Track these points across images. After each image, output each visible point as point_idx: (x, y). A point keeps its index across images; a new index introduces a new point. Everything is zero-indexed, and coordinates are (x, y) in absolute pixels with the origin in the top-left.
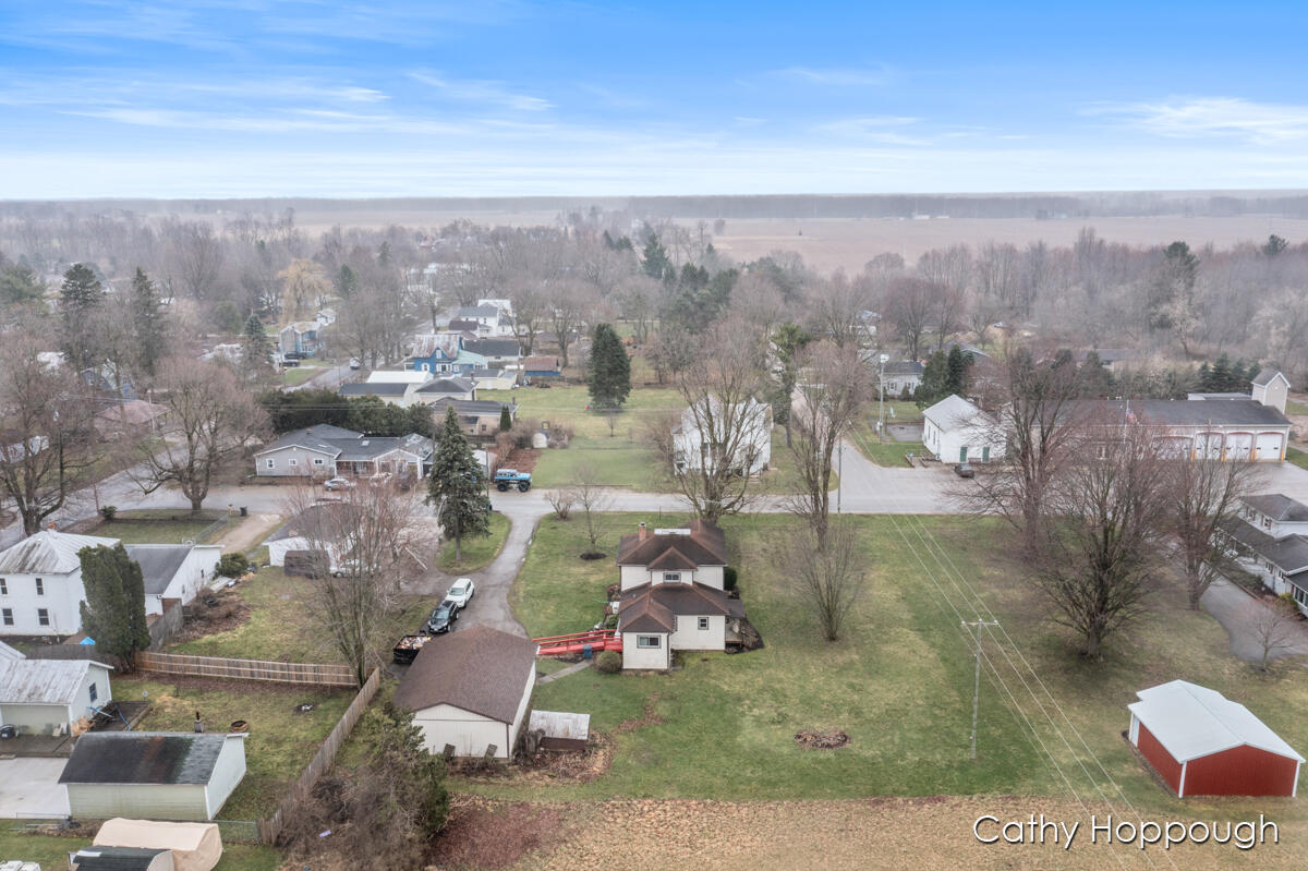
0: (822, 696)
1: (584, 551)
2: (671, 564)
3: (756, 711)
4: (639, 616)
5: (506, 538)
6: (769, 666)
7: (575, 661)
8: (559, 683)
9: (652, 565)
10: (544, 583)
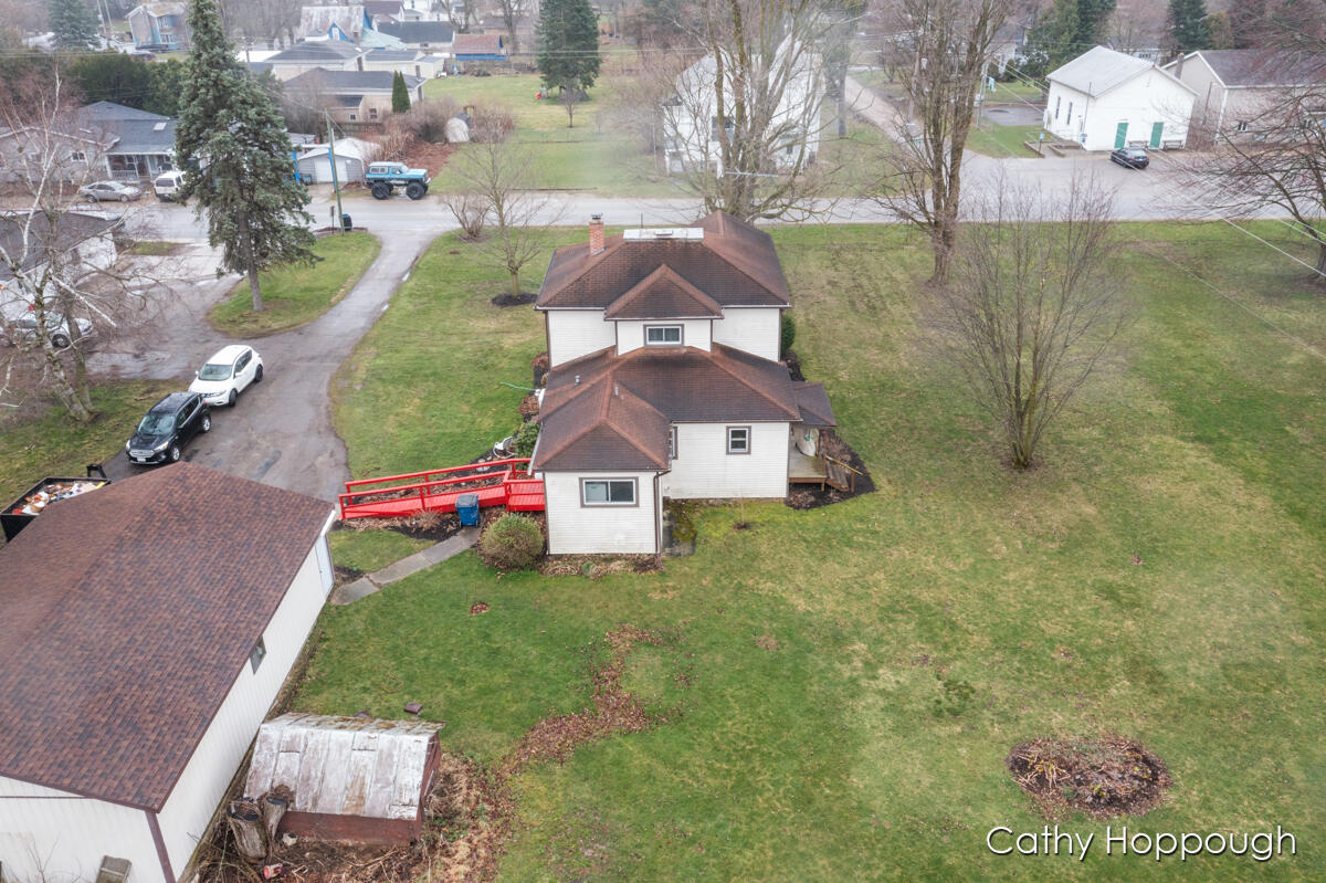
0: (1042, 624)
1: (501, 290)
2: (659, 305)
3: (887, 678)
4: (585, 429)
5: (365, 269)
6: (894, 539)
7: (437, 534)
8: (392, 594)
9: (617, 306)
10: (411, 351)
